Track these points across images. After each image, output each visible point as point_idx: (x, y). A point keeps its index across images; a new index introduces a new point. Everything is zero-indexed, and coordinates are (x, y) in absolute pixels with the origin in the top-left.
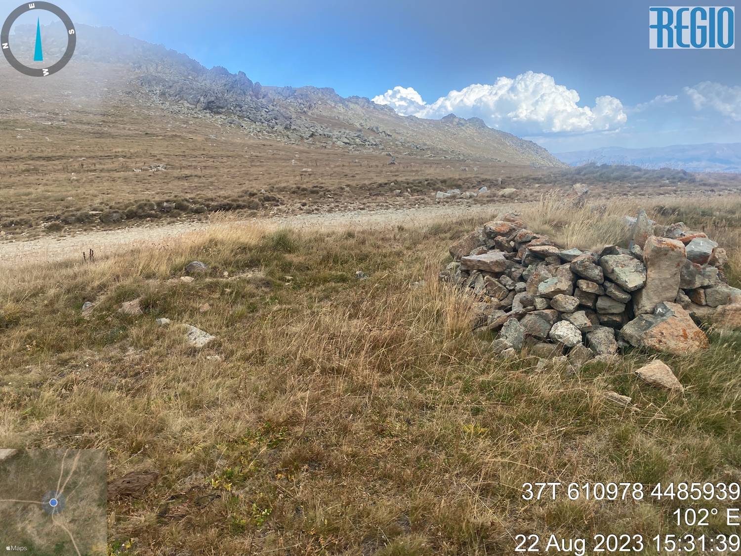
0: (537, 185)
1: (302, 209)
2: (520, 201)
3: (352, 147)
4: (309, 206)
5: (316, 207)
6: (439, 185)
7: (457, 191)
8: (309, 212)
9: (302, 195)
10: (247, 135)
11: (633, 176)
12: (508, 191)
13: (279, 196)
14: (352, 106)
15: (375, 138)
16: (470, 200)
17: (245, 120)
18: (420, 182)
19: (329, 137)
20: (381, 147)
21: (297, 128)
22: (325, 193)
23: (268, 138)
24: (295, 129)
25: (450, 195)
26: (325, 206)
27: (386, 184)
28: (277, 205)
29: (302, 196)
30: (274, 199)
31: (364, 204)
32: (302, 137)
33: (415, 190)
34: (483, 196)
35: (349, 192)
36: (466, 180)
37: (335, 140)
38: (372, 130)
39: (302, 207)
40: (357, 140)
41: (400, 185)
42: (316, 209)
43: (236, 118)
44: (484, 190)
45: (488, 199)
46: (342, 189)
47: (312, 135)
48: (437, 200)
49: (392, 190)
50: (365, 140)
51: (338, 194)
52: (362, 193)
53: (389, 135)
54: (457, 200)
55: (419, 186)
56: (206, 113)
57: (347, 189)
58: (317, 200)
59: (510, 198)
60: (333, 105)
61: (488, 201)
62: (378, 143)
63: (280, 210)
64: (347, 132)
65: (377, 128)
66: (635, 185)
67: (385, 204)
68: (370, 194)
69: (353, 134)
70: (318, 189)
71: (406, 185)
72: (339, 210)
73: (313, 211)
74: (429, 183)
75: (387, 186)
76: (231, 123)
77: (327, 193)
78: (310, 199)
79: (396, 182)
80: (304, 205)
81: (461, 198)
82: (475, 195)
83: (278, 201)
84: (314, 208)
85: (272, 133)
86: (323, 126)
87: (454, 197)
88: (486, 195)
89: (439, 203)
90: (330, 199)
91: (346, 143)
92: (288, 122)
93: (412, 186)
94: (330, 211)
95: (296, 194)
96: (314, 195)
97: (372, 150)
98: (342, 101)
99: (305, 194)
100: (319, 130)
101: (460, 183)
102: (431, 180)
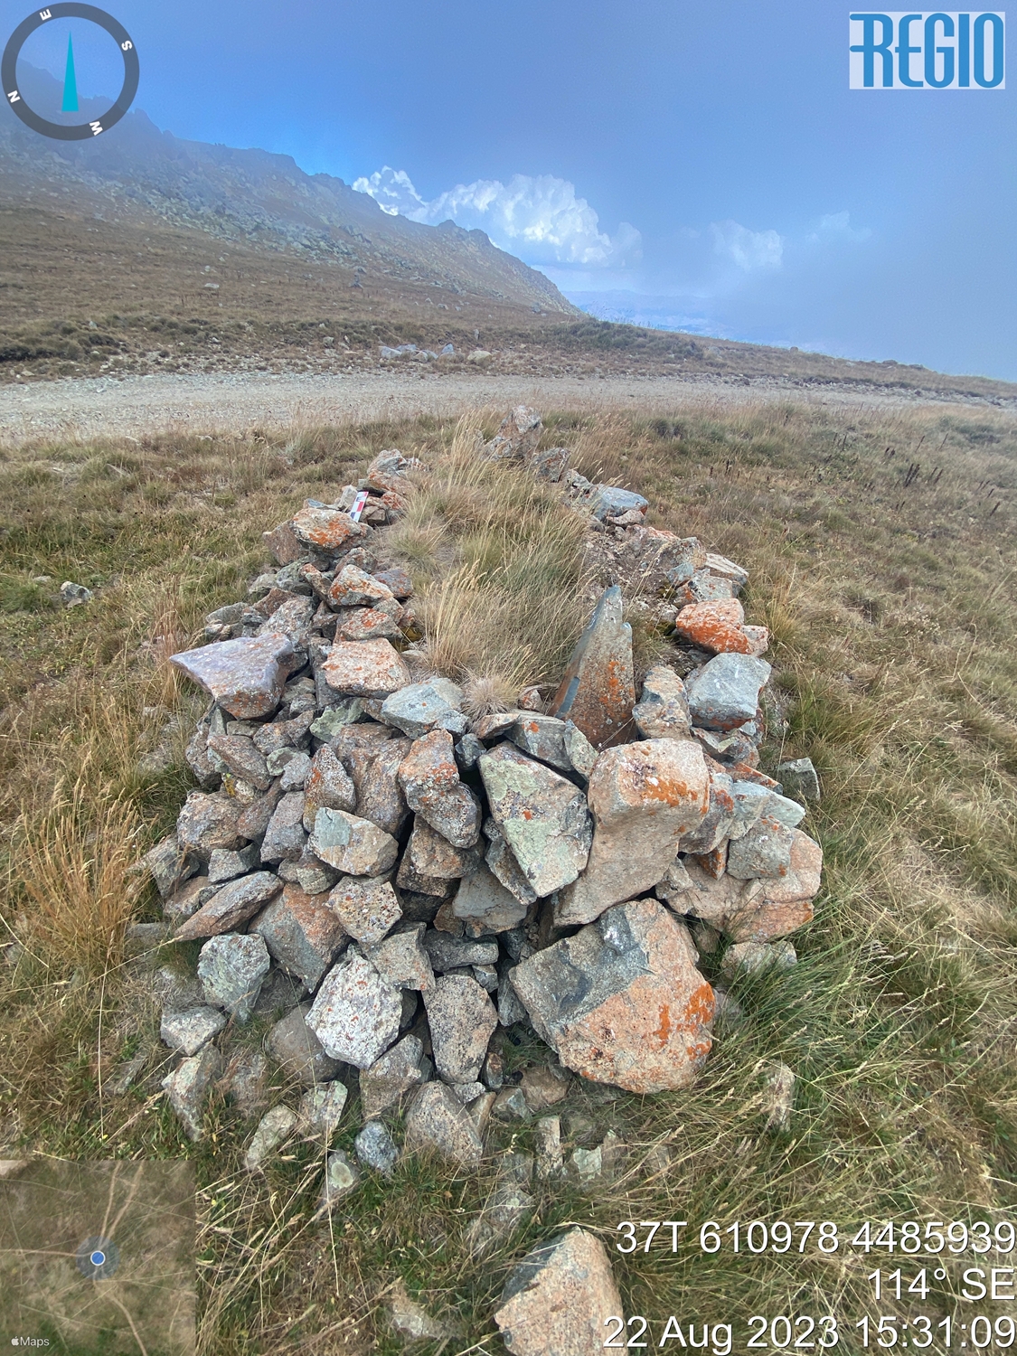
0: (523, 346)
1: (159, 363)
2: (495, 373)
3: (314, 252)
4: (174, 358)
5: (186, 360)
6: (392, 334)
7: (411, 348)
8: (172, 369)
9: (168, 334)
10: (157, 217)
11: (636, 343)
12: (480, 354)
13: (121, 336)
14: (320, 188)
15: (347, 242)
16: (427, 366)
17: (154, 194)
18: (364, 327)
19: (282, 233)
20: (354, 258)
21: (235, 214)
22: (207, 335)
23: (189, 225)
24: (230, 216)
25: (400, 353)
26: (202, 359)
27: (312, 325)
28: (116, 353)
29: (168, 338)
30: (110, 342)
31: (267, 359)
32: (242, 230)
33: (355, 339)
34: (445, 360)
35: (251, 335)
36: (432, 329)
37: (290, 239)
38: (344, 229)
39: (161, 360)
40: (322, 243)
41: (333, 329)
42: (186, 365)
43: (138, 188)
44: (449, 351)
45: (452, 365)
46: (240, 327)
47: (257, 228)
48: (381, 360)
49: (320, 337)
50: (333, 245)
51: (232, 337)
52: (271, 338)
53: (368, 241)
54: (410, 364)
55: (361, 333)
56: (90, 175)
57: (250, 328)
58: (192, 347)
59: (479, 367)
60: (294, 184)
61: (452, 370)
62: (351, 251)
63: (116, 363)
64: (308, 228)
65: (351, 228)
66: (637, 356)
67: (299, 362)
68: (286, 341)
69: (316, 233)
70: (197, 325)
71: (343, 330)
72: (224, 368)
73: (178, 367)
74: (376, 329)
75: (314, 328)
76: (130, 196)
77: (212, 334)
78: (182, 344)
79: (328, 323)
80: (164, 355)
81: (416, 360)
82: (436, 357)
83: (117, 346)
84: (180, 361)
85: (196, 218)
86: (273, 214)
87: (405, 358)
88: (450, 358)
89: (383, 366)
90: (215, 346)
91: (306, 246)
92: (220, 203)
93: (351, 331)
94: (207, 370)
95: (158, 333)
96: (189, 336)
97: (341, 260)
98: (306, 178)
99: (172, 334)
100: (267, 221)
101: (422, 332)
102: (382, 324)
